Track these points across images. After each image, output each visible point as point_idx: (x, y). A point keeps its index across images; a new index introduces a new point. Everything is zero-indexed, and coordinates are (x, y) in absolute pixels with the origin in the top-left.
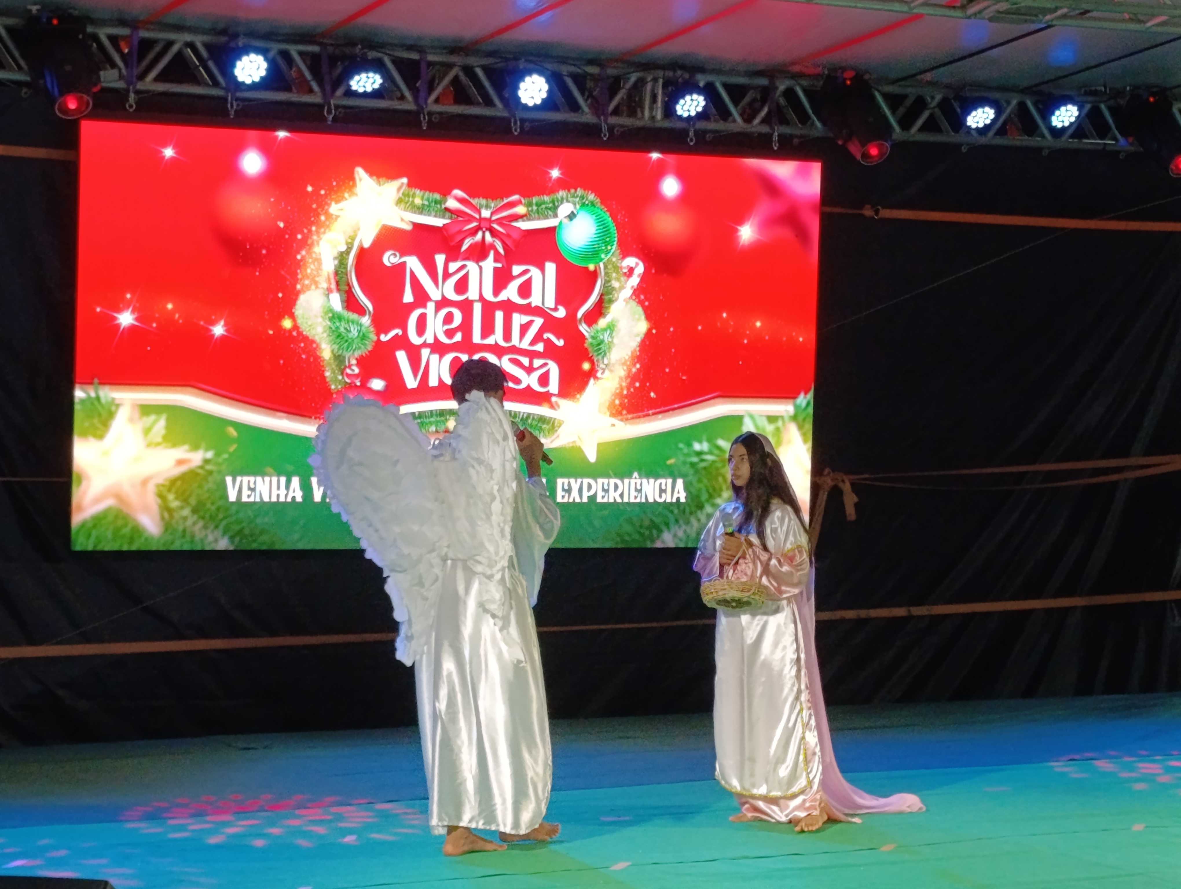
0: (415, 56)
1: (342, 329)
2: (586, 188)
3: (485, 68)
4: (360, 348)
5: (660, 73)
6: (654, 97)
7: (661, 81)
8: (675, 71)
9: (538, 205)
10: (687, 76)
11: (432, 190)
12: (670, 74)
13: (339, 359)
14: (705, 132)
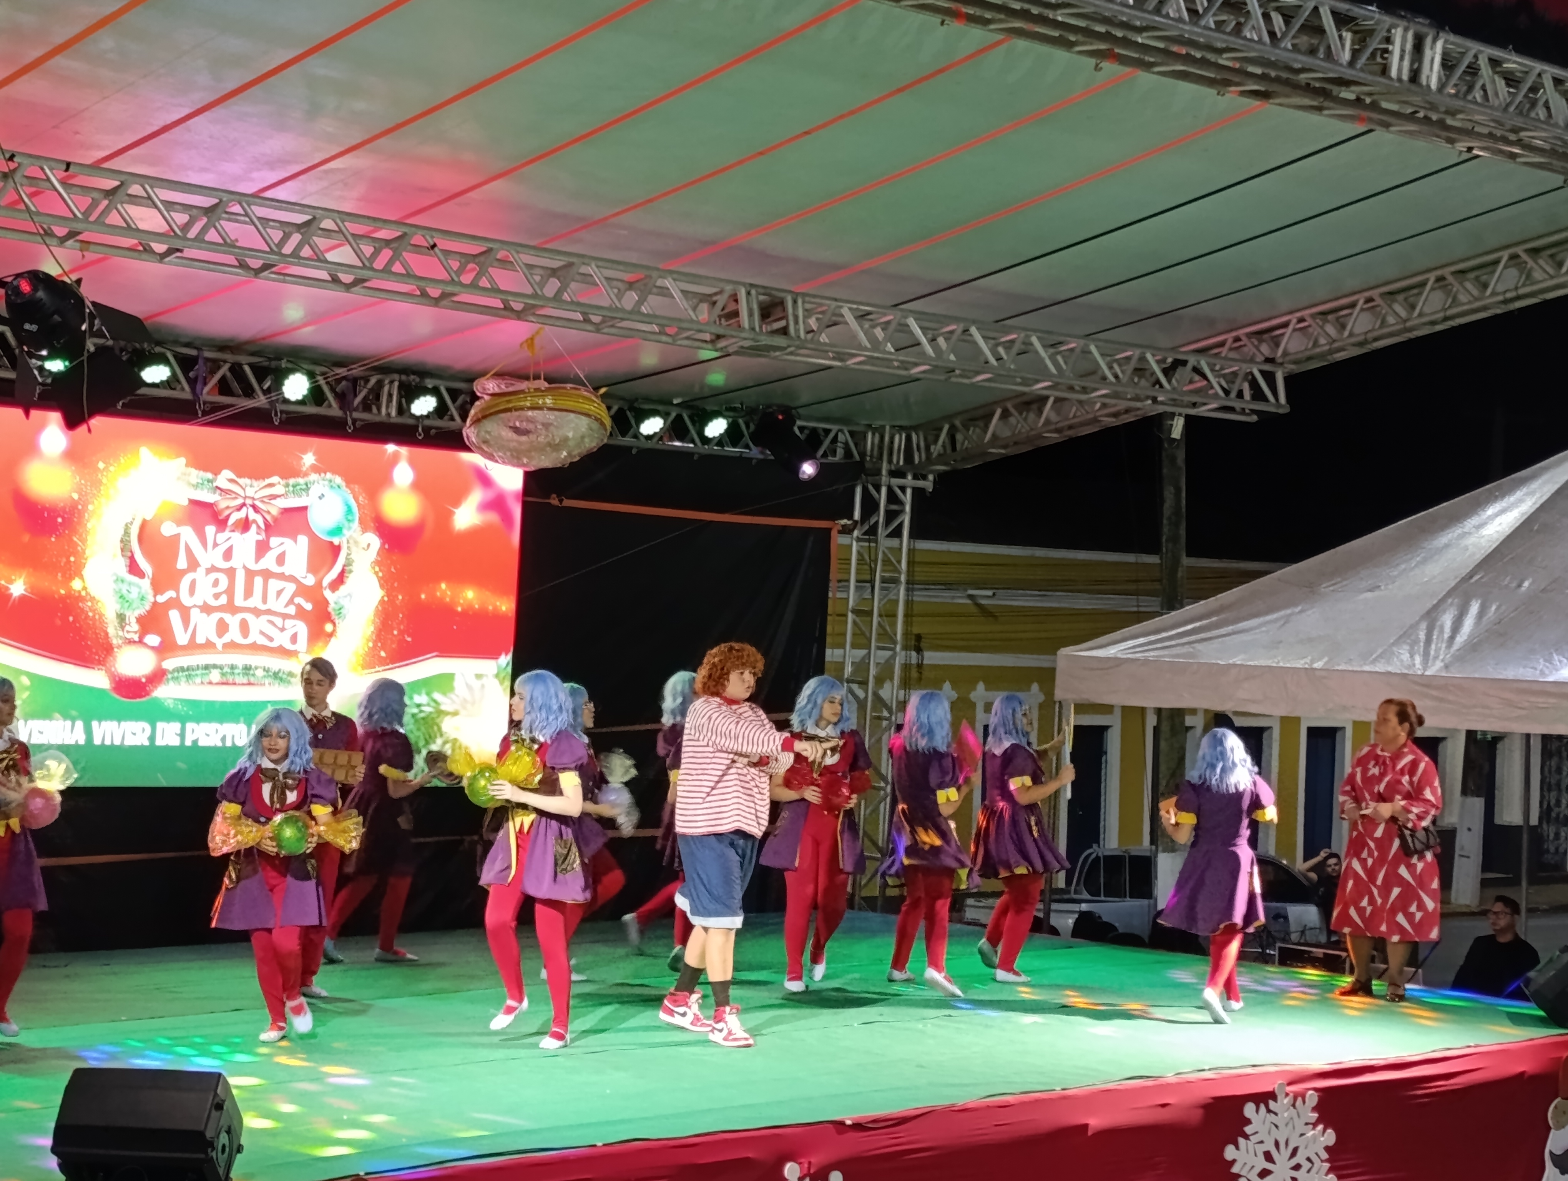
0: (194, 352)
1: (124, 592)
2: (334, 472)
3: (252, 366)
4: (138, 608)
5: (396, 376)
6: (390, 395)
7: (396, 384)
8: (408, 375)
9: (294, 486)
10: (418, 380)
11: (205, 470)
12: (404, 377)
13: (121, 618)
14: (430, 428)
